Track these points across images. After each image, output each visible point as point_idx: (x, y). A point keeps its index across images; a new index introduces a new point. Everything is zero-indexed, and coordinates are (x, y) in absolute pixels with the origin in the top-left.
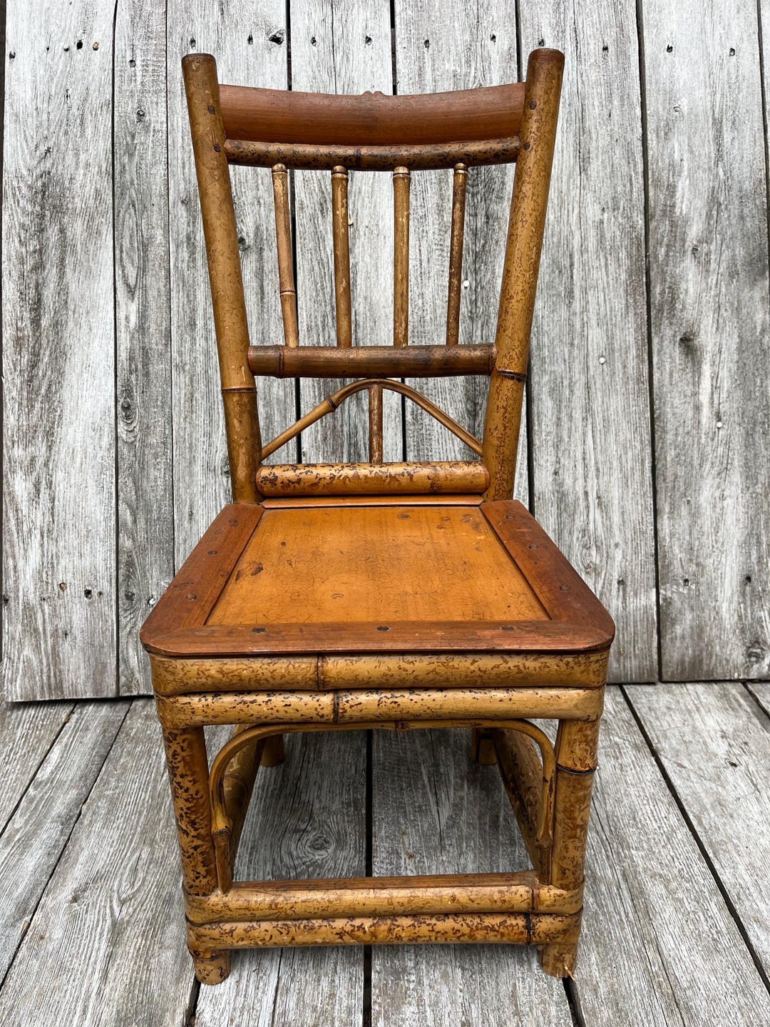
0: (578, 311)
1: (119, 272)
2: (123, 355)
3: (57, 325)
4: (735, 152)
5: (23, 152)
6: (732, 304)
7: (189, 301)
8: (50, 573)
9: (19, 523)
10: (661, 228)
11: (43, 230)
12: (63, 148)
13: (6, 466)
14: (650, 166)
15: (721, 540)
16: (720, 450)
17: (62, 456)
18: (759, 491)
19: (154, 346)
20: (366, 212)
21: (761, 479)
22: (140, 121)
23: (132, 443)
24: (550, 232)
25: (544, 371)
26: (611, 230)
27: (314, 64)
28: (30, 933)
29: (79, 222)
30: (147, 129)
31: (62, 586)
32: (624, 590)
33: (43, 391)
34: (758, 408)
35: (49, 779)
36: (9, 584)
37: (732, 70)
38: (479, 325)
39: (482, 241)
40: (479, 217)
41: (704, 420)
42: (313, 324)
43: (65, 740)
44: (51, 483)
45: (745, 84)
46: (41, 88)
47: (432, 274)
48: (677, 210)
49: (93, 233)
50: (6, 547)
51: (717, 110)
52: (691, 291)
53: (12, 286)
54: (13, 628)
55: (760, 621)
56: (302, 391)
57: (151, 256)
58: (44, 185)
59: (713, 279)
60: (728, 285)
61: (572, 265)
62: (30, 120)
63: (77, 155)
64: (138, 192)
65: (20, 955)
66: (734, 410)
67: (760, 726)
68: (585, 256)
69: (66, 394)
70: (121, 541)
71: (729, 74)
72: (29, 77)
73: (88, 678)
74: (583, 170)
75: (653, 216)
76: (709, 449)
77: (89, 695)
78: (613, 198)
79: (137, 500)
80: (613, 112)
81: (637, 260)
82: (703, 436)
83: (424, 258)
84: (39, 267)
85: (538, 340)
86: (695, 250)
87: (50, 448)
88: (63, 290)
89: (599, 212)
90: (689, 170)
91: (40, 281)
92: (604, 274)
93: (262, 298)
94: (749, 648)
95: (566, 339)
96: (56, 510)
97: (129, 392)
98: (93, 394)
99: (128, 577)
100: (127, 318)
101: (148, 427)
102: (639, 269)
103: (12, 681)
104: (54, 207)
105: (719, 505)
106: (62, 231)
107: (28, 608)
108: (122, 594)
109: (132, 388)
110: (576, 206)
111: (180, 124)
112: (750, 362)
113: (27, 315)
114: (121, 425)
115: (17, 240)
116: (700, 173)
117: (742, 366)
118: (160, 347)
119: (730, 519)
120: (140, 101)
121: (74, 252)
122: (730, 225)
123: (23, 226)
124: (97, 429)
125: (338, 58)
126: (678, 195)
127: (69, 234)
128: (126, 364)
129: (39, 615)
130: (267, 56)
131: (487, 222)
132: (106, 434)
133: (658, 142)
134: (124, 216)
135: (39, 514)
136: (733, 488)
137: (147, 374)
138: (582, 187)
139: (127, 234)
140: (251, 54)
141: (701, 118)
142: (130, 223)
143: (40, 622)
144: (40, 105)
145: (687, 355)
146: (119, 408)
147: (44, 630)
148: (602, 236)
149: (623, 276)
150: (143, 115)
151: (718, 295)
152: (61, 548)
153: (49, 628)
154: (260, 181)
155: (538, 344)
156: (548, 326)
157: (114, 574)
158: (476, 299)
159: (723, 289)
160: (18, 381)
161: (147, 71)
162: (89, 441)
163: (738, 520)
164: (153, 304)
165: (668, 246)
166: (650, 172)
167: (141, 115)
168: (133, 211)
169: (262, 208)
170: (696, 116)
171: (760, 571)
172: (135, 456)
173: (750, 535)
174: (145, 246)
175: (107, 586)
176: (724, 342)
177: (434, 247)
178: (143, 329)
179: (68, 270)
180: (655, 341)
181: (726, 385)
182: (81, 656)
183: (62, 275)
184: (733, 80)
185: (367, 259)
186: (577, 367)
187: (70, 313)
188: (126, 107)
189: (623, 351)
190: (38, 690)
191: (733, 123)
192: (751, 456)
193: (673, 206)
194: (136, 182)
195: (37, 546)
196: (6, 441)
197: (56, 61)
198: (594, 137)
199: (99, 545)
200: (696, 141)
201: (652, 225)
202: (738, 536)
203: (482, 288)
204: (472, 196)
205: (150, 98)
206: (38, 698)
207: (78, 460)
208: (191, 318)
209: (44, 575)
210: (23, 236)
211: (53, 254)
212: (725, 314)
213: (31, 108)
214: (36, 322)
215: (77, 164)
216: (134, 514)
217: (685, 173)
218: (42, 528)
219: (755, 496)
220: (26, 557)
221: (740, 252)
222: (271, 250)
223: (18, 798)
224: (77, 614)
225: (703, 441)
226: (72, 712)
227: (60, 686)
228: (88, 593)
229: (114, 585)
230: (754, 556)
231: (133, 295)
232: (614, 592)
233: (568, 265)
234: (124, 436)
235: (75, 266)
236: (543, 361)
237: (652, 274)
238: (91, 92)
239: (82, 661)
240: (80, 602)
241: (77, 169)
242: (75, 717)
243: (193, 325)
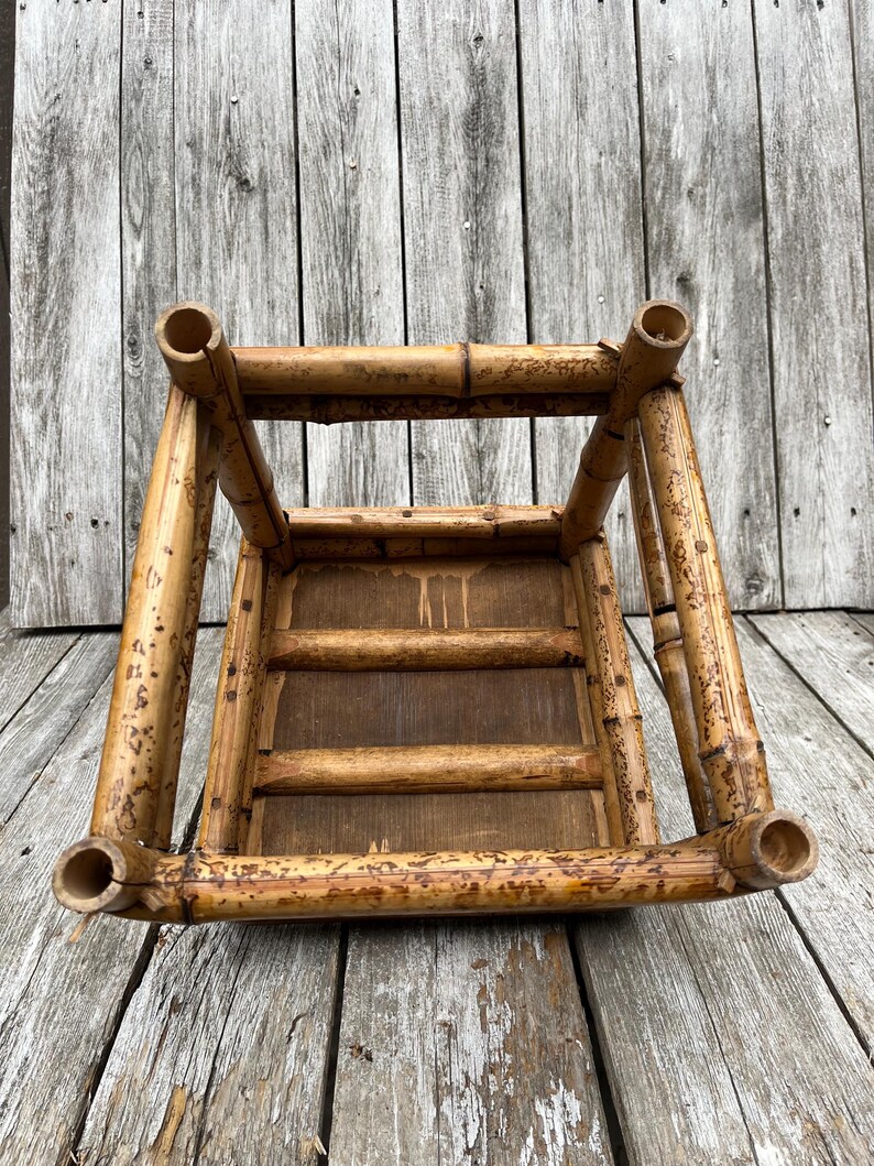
0: (577, 252)
1: (125, 212)
2: (129, 292)
3: (64, 263)
4: (728, 98)
5: (33, 98)
6: (727, 246)
7: (195, 240)
8: (57, 503)
9: (26, 454)
10: (657, 172)
11: (51, 172)
12: (72, 94)
13: (13, 399)
14: (645, 112)
15: (720, 474)
16: (718, 387)
17: (69, 389)
18: (756, 426)
19: (160, 284)
20: (368, 155)
21: (758, 414)
22: (147, 68)
23: (138, 377)
24: (549, 175)
25: (544, 310)
26: (610, 173)
27: (318, 14)
28: (41, 779)
29: (87, 164)
30: (153, 76)
31: (69, 516)
32: (625, 524)
33: (50, 327)
34: (754, 345)
35: (57, 683)
36: (15, 513)
37: (725, 21)
38: (480, 265)
39: (482, 184)
40: (479, 160)
41: (702, 358)
42: (317, 263)
43: (72, 658)
44: (58, 416)
45: (737, 34)
46: (51, 38)
47: (433, 216)
48: (673, 154)
49: (99, 173)
50: (13, 477)
51: (710, 59)
52: (687, 232)
53: (20, 225)
54: (19, 556)
55: (759, 553)
56: (305, 328)
57: (157, 197)
58: (53, 129)
59: (708, 221)
60: (723, 227)
61: (570, 207)
62: (40, 68)
63: (85, 101)
64: (144, 135)
65: (31, 793)
66: (731, 348)
67: (753, 643)
68: (583, 199)
69: (73, 329)
70: (127, 473)
71: (721, 25)
72: (40, 27)
73: (94, 605)
74: (581, 115)
75: (649, 160)
76: (707, 386)
77: (96, 622)
78: (611, 142)
79: (143, 433)
80: (609, 60)
81: (634, 202)
82: (701, 373)
83: (426, 199)
84: (47, 207)
85: (538, 280)
86: (690, 192)
87: (57, 382)
88: (70, 229)
89: (596, 156)
90: (683, 115)
91: (48, 220)
92: (602, 215)
93: (266, 238)
94: (748, 580)
95: (565, 279)
96: (62, 442)
97: (134, 328)
98: (99, 329)
99: (134, 508)
100: (133, 256)
101: (154, 363)
102: (636, 211)
103: (20, 608)
104: (62, 150)
105: (717, 441)
106: (70, 172)
107: (35, 538)
108: (128, 524)
109: (138, 325)
110: (574, 150)
111: (186, 71)
112: (745, 302)
113: (34, 253)
114: (128, 360)
115: (25, 182)
116: (695, 120)
117: (737, 306)
118: (166, 285)
119: (728, 453)
120: (148, 50)
121: (81, 193)
122: (725, 168)
123: (31, 168)
124: (104, 364)
125: (341, 9)
126: (674, 139)
127: (76, 175)
128: (132, 302)
129: (46, 544)
130: (272, 7)
131: (487, 166)
132: (112, 369)
133: (653, 89)
134: (130, 160)
135: (46, 447)
136: (731, 423)
137: (153, 312)
138: (580, 132)
139: (133, 175)
140: (255, 6)
141: (695, 66)
142: (136, 165)
143: (47, 550)
144: (50, 55)
145: (684, 294)
146: (126, 344)
147: (51, 558)
148: (600, 179)
149: (621, 218)
150: (151, 63)
151: (713, 237)
152: (67, 479)
153: (56, 557)
154: (264, 125)
155: (538, 284)
156: (548, 265)
157: (120, 504)
158: (477, 240)
159: (719, 231)
160: (25, 317)
161: (154, 22)
162: (96, 375)
163: (736, 455)
164: (159, 244)
165: (664, 188)
166: (646, 118)
167: (148, 63)
168: (139, 153)
169: (266, 151)
170: (690, 64)
171: (758, 504)
172: (141, 390)
173: (748, 469)
174: (151, 187)
175: (113, 515)
176: (720, 282)
177: (435, 189)
178: (149, 267)
179: (75, 210)
180: (653, 280)
181: (722, 324)
182: (87, 583)
183: (69, 215)
184: (726, 31)
185: (370, 201)
186: (577, 306)
187: (77, 251)
188: (134, 56)
189: (622, 290)
190: (45, 616)
191: (726, 71)
192: (747, 392)
193: (669, 150)
194: (142, 126)
195: (44, 476)
196: (14, 375)
197: (66, 12)
198: (591, 84)
199: (105, 477)
200: (691, 87)
201: (649, 168)
202: (737, 470)
203: (483, 229)
204: (473, 140)
205: (157, 47)
206: (46, 625)
207: (85, 394)
208: (196, 257)
209: (51, 506)
210: (31, 178)
211: (60, 195)
212: (721, 255)
213: (41, 57)
214: (43, 259)
215: (85, 109)
216: (140, 447)
217: (680, 119)
218: (49, 459)
219: (751, 431)
220: (33, 488)
221: (735, 195)
222: (275, 192)
223: (28, 695)
224: (83, 543)
225: (701, 377)
226: (79, 639)
227: (66, 613)
228: (95, 523)
229: (120, 514)
230: (752, 489)
231: (139, 235)
232: (615, 525)
233: (567, 207)
234: (130, 371)
235: (82, 207)
236: (543, 299)
237: (649, 215)
238: (100, 42)
239: (88, 588)
240: (87, 532)
241: (85, 114)
242: (81, 643)
243: (198, 263)
